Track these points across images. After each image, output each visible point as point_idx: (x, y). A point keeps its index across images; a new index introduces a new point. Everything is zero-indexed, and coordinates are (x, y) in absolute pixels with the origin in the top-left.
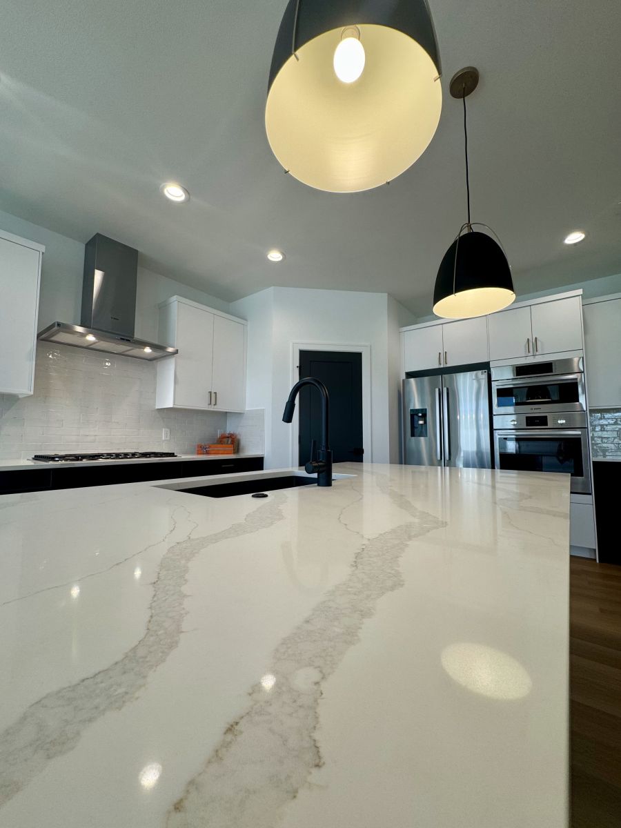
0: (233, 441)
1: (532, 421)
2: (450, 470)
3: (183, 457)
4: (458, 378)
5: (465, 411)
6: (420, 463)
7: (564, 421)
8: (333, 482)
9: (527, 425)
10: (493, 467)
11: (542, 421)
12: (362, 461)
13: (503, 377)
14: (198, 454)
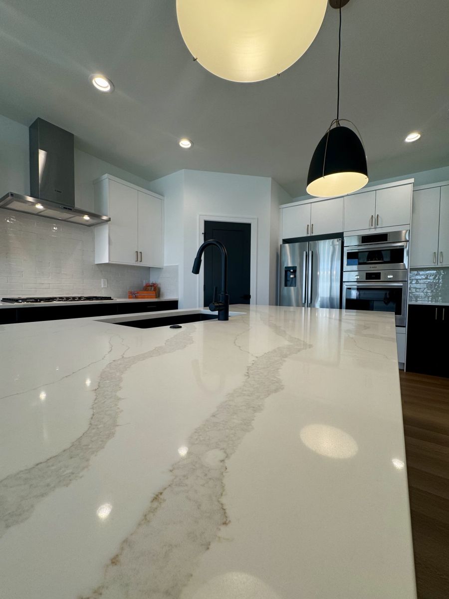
0: (156, 289)
1: (370, 276)
2: (311, 309)
3: (118, 300)
4: (320, 244)
5: (323, 269)
6: (290, 305)
7: (392, 276)
8: (229, 318)
9: (366, 279)
10: (341, 308)
11: (376, 276)
12: (249, 303)
13: (352, 244)
14: (129, 298)
